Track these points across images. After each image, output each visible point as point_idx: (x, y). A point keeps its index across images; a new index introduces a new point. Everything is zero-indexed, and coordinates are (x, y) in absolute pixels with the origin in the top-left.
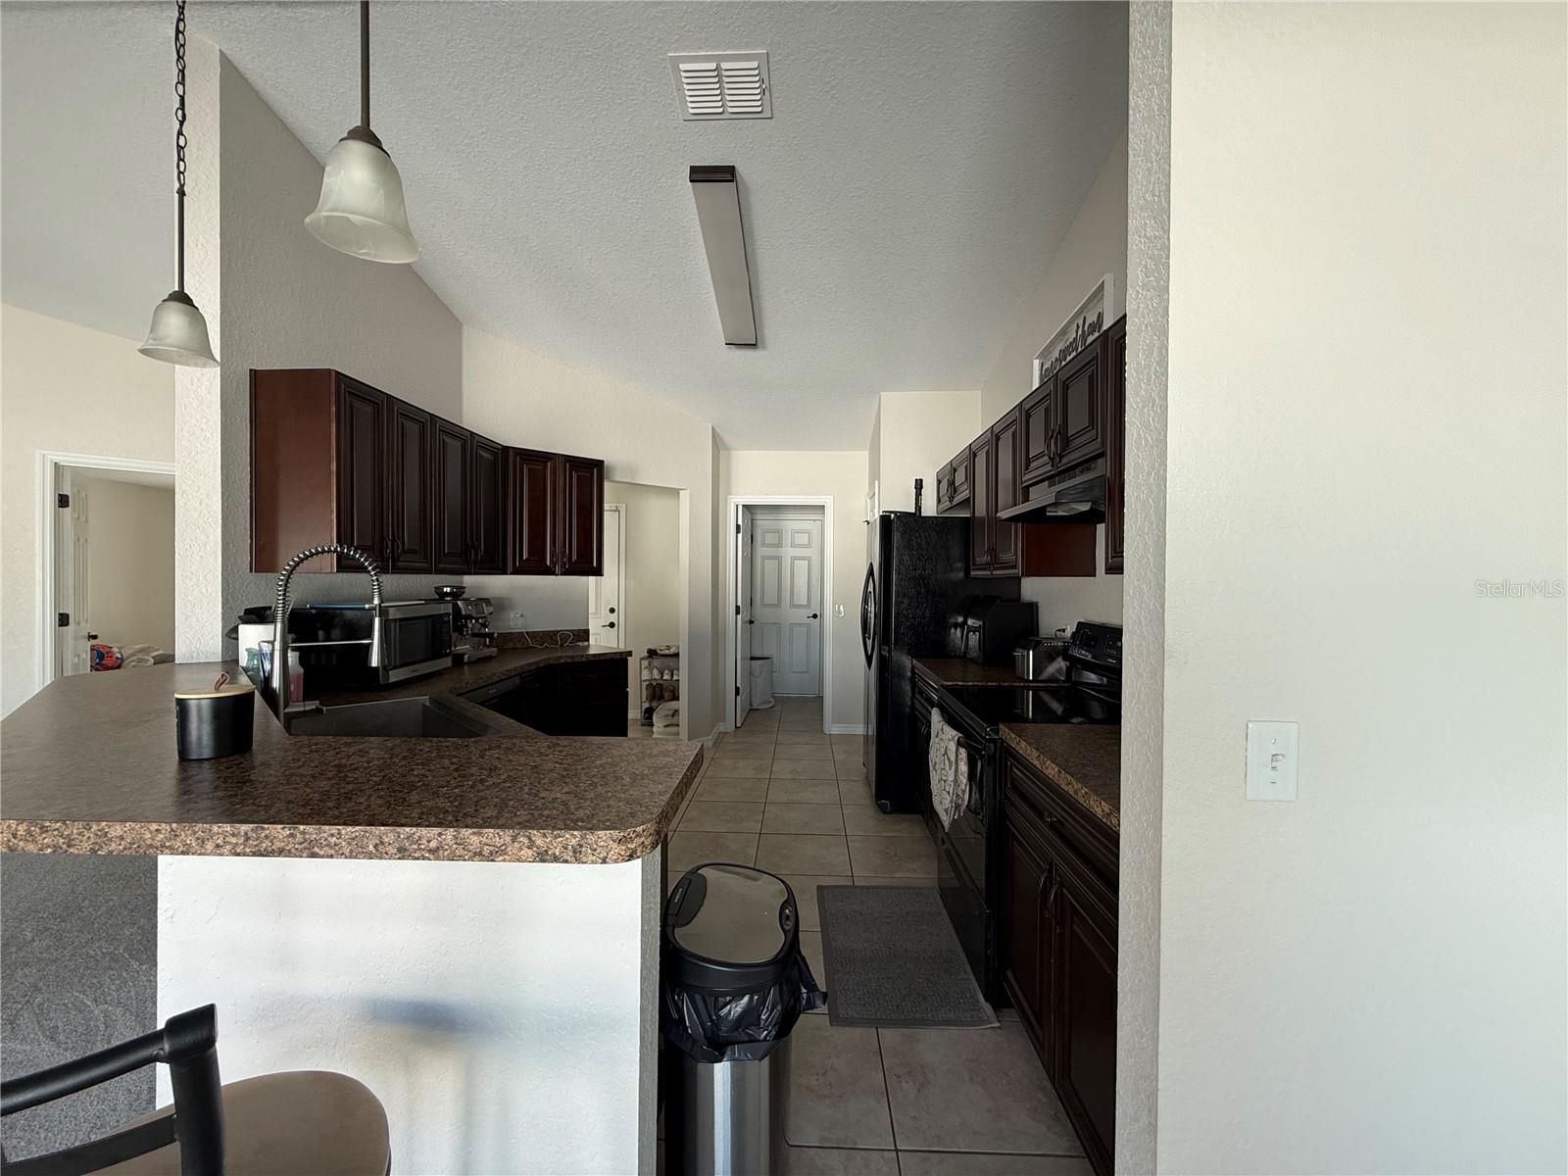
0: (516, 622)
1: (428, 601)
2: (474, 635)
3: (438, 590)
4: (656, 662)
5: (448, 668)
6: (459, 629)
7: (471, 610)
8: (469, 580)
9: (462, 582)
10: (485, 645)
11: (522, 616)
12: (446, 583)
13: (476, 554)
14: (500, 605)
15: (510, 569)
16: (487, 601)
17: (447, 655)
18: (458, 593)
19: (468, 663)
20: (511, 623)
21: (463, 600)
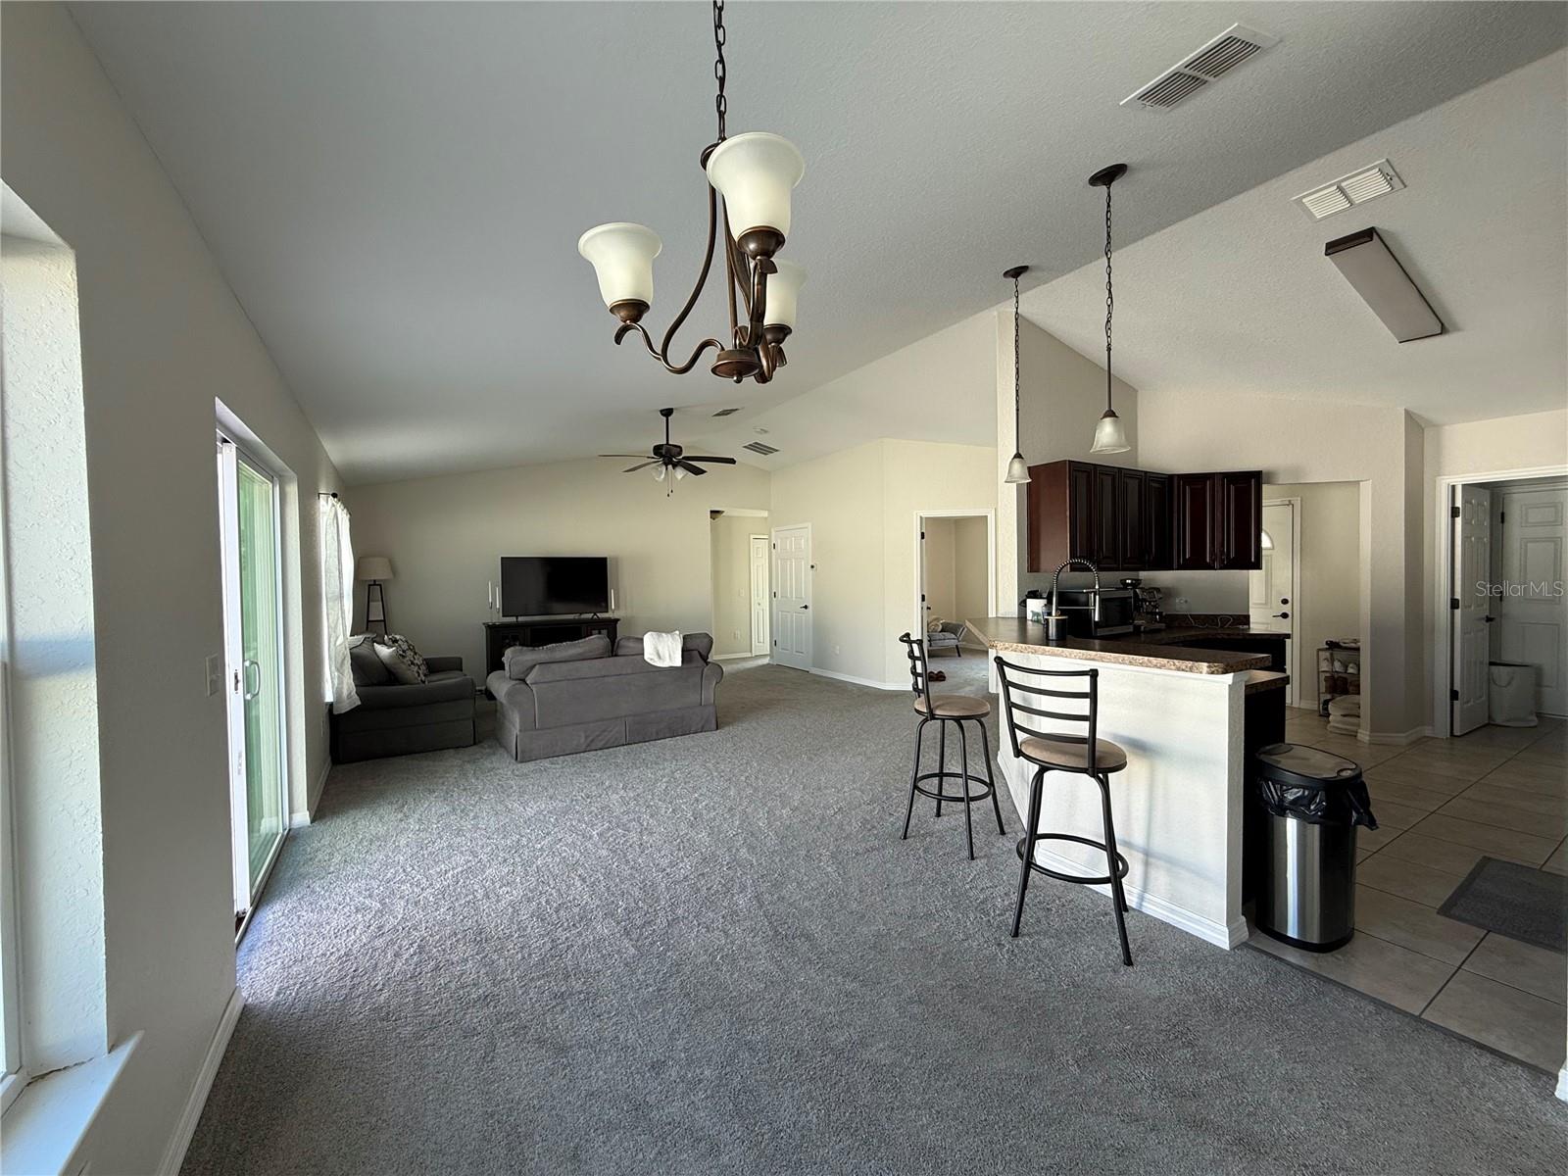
0: (1180, 606)
1: (1118, 589)
2: (1148, 613)
3: (1123, 582)
4: (1338, 654)
5: (1130, 632)
6: (1138, 608)
7: (1145, 596)
8: (1143, 575)
9: (1138, 575)
10: (1156, 621)
11: (1186, 602)
12: (1128, 577)
13: (1149, 557)
14: (1168, 593)
15: (1175, 565)
16: (1158, 590)
17: (1131, 624)
18: (1136, 583)
19: (1144, 632)
20: (1178, 607)
21: (1141, 588)
